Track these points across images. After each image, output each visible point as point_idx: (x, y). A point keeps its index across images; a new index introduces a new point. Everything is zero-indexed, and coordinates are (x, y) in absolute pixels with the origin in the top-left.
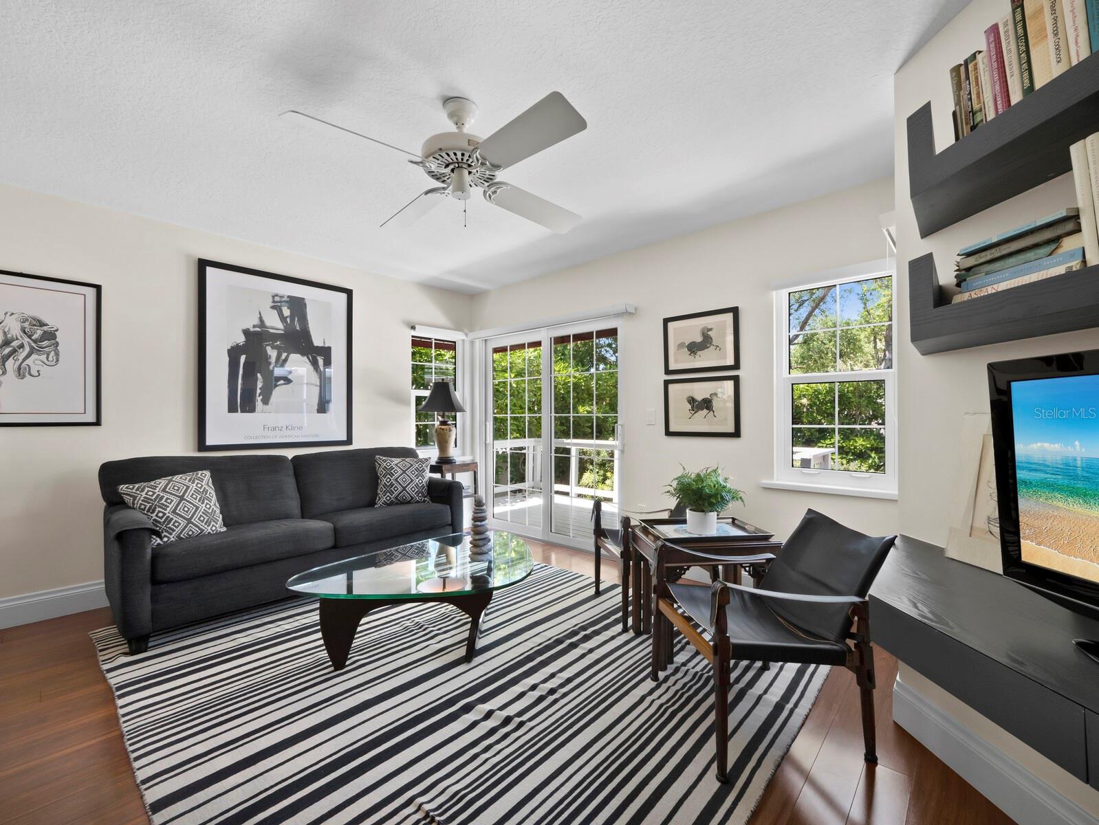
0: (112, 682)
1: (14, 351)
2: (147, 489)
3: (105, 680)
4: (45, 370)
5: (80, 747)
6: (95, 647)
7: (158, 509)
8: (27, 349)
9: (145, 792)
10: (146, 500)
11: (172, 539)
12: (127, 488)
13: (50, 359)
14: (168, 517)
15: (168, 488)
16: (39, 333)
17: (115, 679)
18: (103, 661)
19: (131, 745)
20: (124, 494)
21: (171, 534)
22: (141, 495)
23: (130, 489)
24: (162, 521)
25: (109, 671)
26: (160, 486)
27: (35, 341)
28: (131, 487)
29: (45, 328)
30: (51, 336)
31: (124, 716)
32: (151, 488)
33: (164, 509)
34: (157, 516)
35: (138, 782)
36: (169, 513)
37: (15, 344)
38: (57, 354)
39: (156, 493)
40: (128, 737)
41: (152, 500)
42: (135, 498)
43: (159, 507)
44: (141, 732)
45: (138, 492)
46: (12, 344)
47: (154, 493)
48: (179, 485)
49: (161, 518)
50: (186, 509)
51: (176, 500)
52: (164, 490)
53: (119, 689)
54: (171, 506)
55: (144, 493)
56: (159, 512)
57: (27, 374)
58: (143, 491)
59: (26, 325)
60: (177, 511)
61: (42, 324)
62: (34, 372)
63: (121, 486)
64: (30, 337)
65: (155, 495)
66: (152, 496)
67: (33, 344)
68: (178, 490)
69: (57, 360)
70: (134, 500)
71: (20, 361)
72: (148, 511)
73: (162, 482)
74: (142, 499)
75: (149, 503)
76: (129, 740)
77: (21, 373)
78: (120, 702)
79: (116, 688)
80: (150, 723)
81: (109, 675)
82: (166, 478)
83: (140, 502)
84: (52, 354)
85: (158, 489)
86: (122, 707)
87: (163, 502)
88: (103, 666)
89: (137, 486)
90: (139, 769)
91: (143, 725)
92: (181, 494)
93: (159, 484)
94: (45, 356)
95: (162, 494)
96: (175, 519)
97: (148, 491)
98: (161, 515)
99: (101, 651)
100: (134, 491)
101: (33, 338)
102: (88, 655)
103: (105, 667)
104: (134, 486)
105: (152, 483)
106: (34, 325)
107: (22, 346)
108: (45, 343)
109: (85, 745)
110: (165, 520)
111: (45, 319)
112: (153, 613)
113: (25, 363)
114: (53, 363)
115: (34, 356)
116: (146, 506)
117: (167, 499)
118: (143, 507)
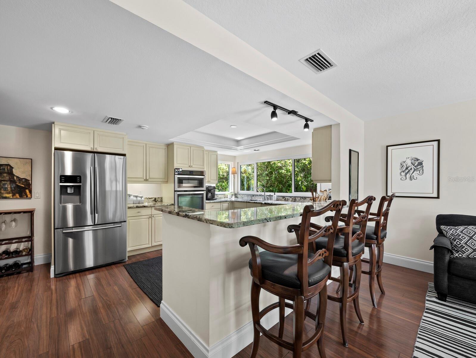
0: (426, 305)
1: (409, 171)
2: (453, 230)
3: (425, 303)
4: (419, 177)
5: (406, 319)
6: (428, 289)
7: (457, 240)
8: (413, 170)
9: (415, 351)
10: (452, 235)
11: (464, 256)
12: (444, 227)
13: (420, 172)
14: (462, 245)
15: (464, 231)
16: (417, 163)
17: (428, 305)
18: (427, 295)
19: (420, 331)
20: (443, 230)
21: (464, 254)
22: (450, 232)
23: (445, 228)
24: (459, 246)
25: (428, 300)
26: (460, 230)
27: (415, 167)
28: (446, 227)
29: (419, 161)
30: (421, 164)
31: (423, 320)
32: (455, 230)
33: (460, 241)
34: (456, 243)
35: (415, 345)
36: (463, 243)
37: (409, 168)
38: (423, 171)
39: (457, 232)
40: (420, 328)
41: (455, 235)
42: (447, 232)
43: (458, 239)
44: (426, 330)
45: (449, 230)
46: (408, 169)
47: (456, 232)
48: (470, 231)
49: (459, 245)
50: (473, 244)
51: (467, 238)
52: (462, 232)
53: (427, 309)
54: (464, 240)
55: (452, 231)
56: (458, 241)
57: (413, 179)
58: (451, 230)
59: (413, 161)
60: (467, 244)
61: (418, 160)
62: (415, 178)
63: (442, 226)
64: (414, 165)
65: (457, 233)
66: (455, 233)
67: (415, 168)
68: (469, 233)
69: (423, 173)
70: (447, 233)
71: (411, 174)
72: (452, 240)
73: (462, 228)
74: (450, 233)
75: (453, 236)
76: (420, 329)
77: (411, 179)
78: (425, 314)
79: (426, 308)
80: (430, 329)
81: (427, 302)
82: (465, 226)
83: (449, 235)
84: (421, 170)
85: (458, 231)
86: (424, 316)
87: (460, 237)
88: (426, 297)
89: (449, 227)
90: (417, 341)
91: (428, 328)
92: (471, 236)
93: (459, 229)
94: (419, 171)
95: (460, 234)
96: (466, 247)
97: (454, 231)
98: (458, 243)
99: (429, 291)
100: (447, 229)
101: (415, 165)
102: (424, 290)
103: (427, 298)
104: (447, 227)
105: (456, 228)
106: (415, 161)
107: (411, 169)
108: (419, 167)
109: (407, 320)
110: (461, 246)
111: (419, 158)
112: (449, 286)
113: (412, 175)
114: (421, 174)
115: (415, 172)
116: (452, 237)
117: (463, 236)
118: (450, 237)
